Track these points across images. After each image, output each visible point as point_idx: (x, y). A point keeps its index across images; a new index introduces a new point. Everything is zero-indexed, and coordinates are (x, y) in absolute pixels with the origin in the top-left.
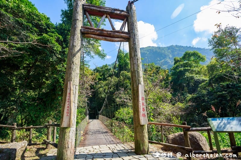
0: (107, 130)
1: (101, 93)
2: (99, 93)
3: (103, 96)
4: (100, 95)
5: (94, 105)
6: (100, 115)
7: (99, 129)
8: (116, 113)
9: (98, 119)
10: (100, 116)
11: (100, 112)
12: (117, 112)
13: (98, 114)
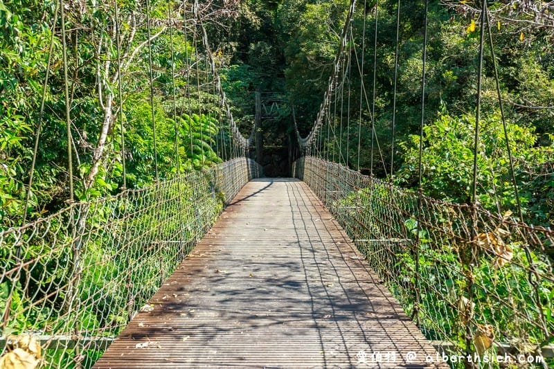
0: (361, 274)
1: (312, 35)
2: (306, 37)
3: (326, 49)
4: (309, 48)
5: (282, 108)
6: (308, 159)
7: (294, 253)
8: (411, 145)
9: (299, 177)
10: (311, 163)
11: (308, 141)
12: (416, 139)
13: (299, 154)
